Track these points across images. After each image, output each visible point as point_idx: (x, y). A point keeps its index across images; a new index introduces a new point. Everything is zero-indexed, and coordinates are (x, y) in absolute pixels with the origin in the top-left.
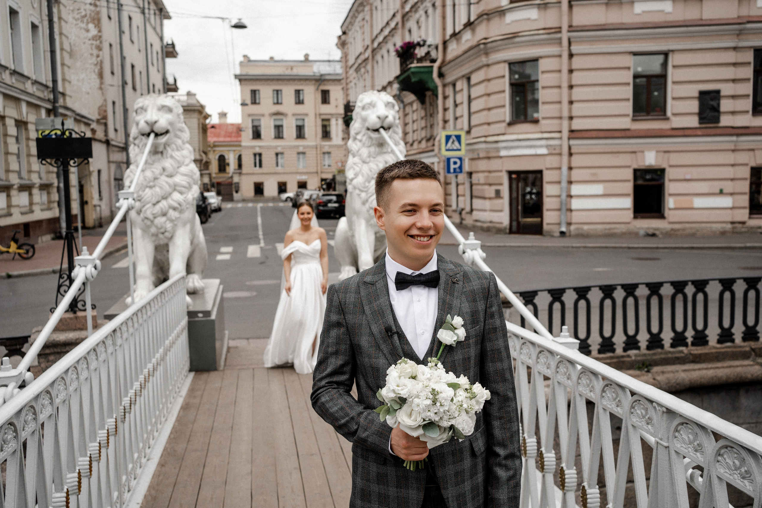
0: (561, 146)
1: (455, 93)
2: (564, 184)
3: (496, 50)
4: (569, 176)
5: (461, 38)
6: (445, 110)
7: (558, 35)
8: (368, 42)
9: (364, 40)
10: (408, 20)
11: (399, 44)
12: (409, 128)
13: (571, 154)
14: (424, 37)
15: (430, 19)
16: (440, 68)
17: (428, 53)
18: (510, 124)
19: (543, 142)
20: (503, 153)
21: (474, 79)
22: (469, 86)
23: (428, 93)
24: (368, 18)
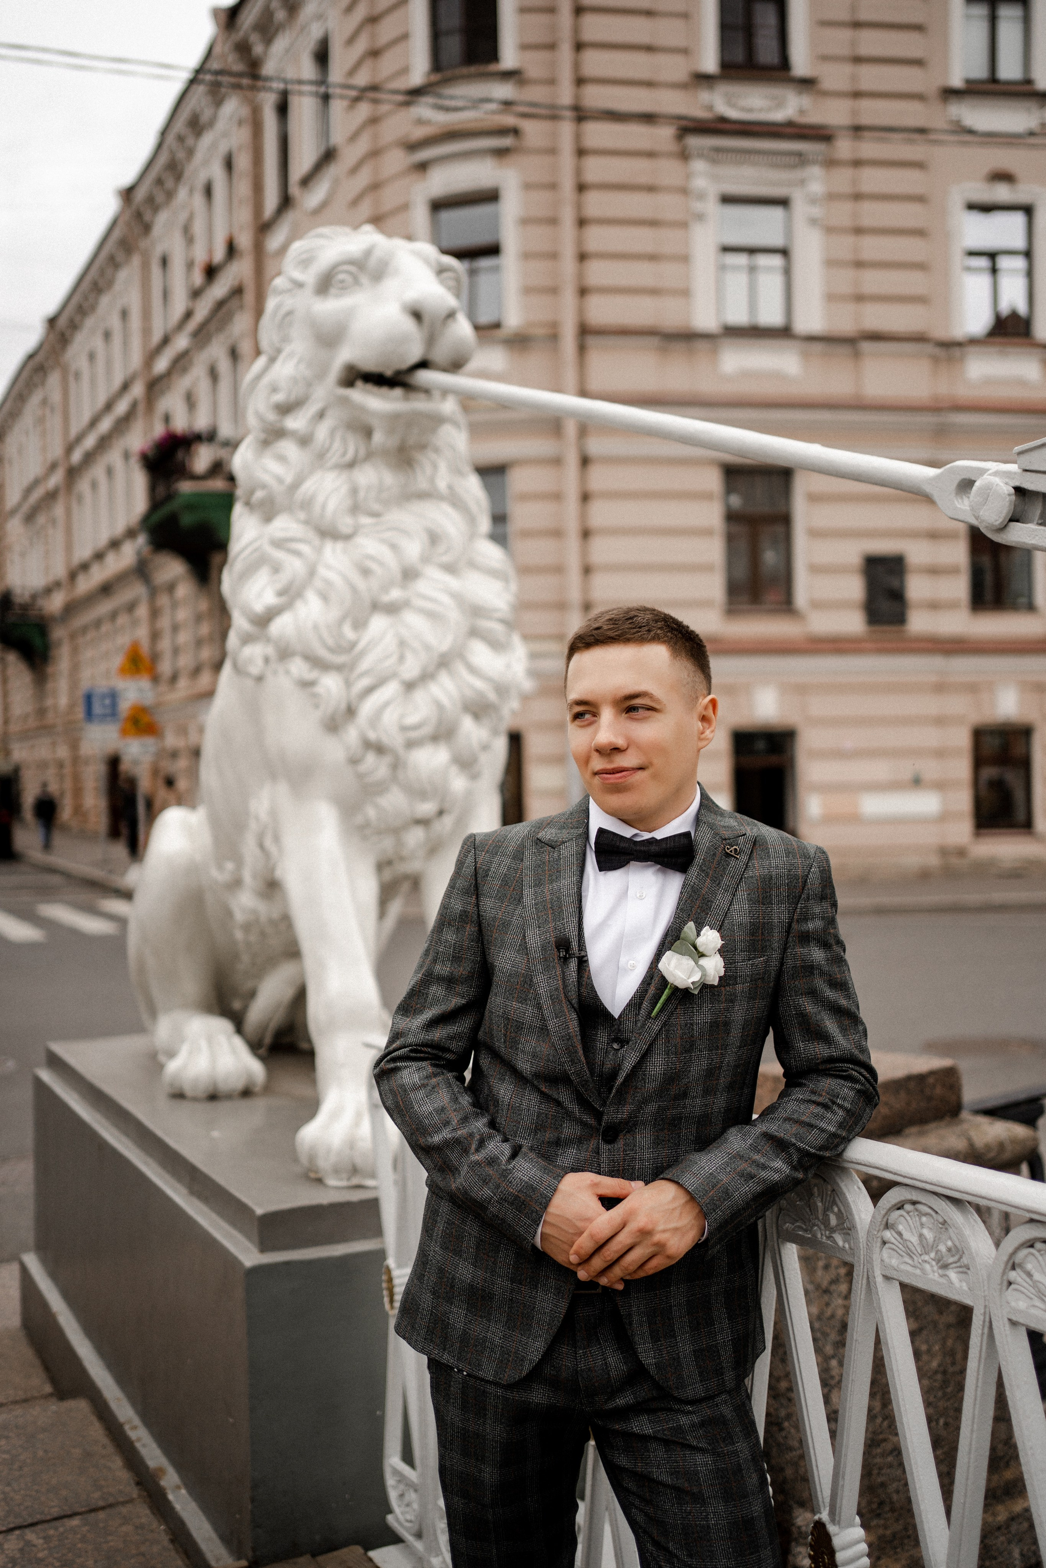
8: (57, 450)
9: (44, 449)
10: (162, 392)
15: (223, 386)
17: (219, 465)
24: (56, 397)
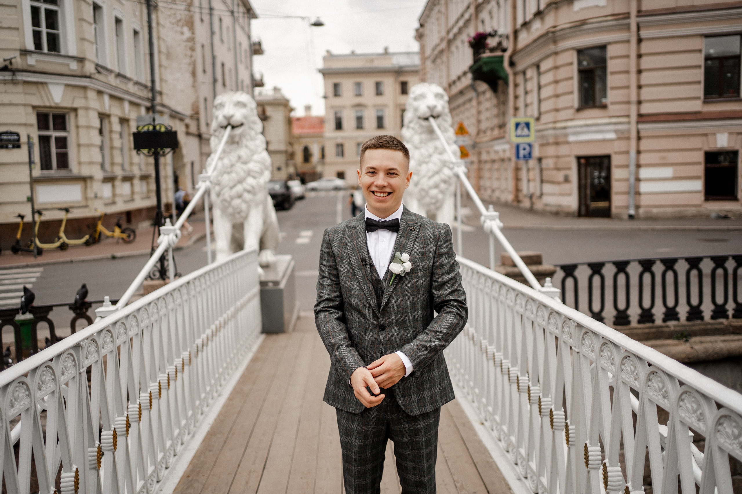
0: (629, 131)
1: (526, 80)
2: (633, 168)
3: (564, 38)
4: (638, 159)
5: (530, 27)
6: (516, 97)
7: (626, 21)
8: (444, 34)
10: (481, 11)
11: (473, 34)
12: (483, 117)
13: (639, 138)
14: (496, 28)
15: (502, 10)
16: (511, 57)
17: (500, 44)
18: (579, 110)
19: (612, 127)
20: (572, 138)
21: (544, 66)
22: (539, 74)
23: (500, 82)
24: (443, 10)
